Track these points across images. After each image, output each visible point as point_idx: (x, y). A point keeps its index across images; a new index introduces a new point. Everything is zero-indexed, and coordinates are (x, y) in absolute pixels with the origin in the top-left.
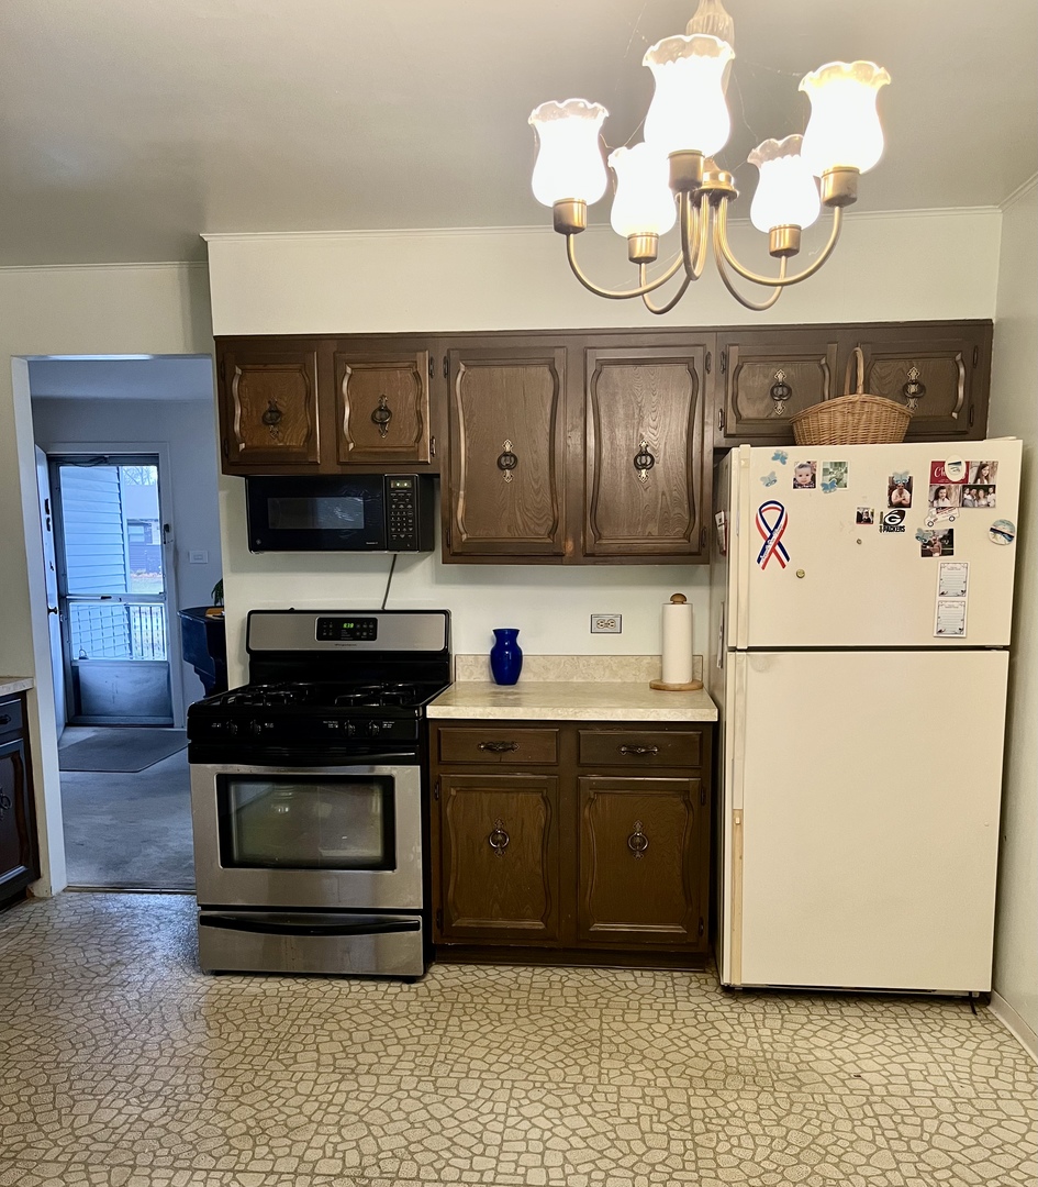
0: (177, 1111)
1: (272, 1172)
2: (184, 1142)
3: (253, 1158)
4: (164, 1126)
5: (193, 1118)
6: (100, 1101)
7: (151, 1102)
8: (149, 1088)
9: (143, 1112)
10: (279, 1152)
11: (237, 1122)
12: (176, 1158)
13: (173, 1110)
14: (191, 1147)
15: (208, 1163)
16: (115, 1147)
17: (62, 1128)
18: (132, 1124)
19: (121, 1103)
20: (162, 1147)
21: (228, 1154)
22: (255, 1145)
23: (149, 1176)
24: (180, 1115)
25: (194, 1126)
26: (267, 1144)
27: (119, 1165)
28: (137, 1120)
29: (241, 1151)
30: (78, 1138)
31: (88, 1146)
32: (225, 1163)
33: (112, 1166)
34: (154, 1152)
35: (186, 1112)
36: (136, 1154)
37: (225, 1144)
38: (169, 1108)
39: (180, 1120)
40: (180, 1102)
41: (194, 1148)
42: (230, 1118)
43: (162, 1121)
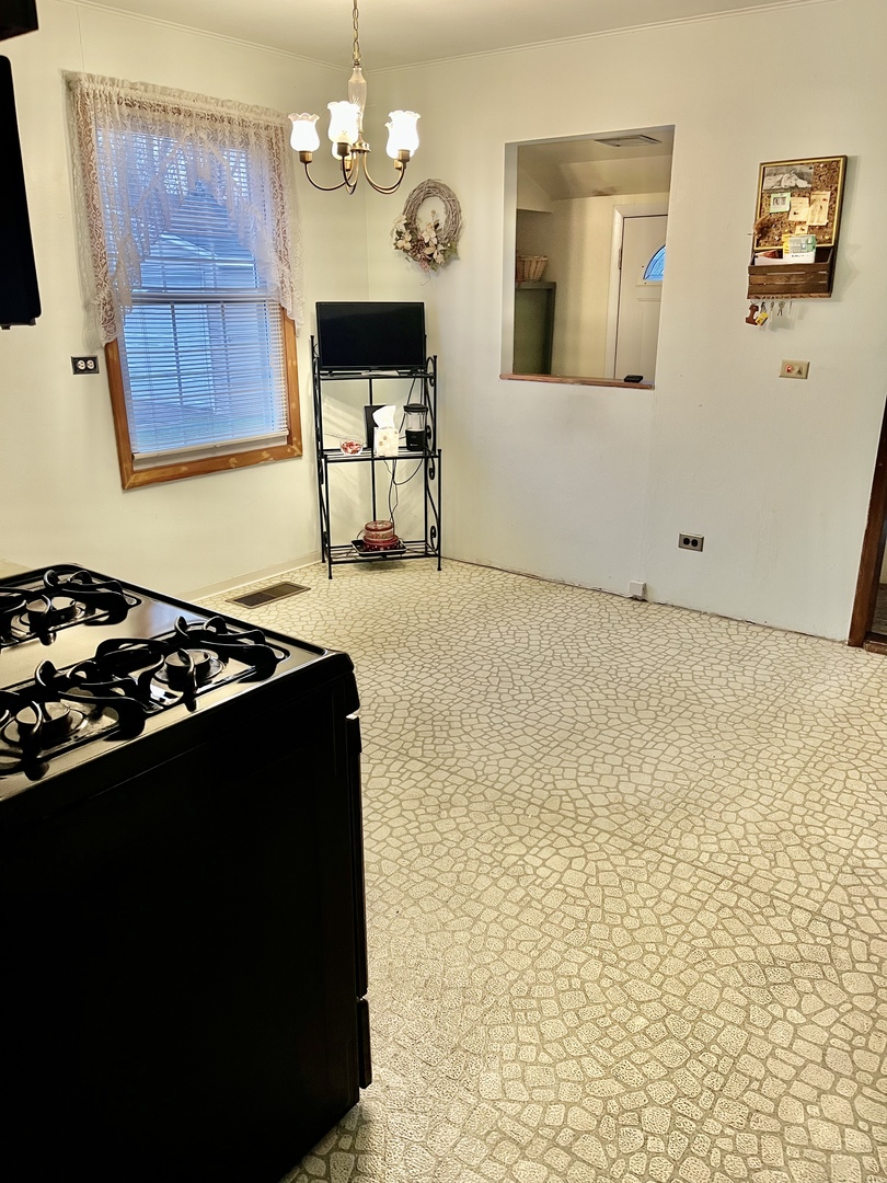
0: (496, 845)
1: (452, 773)
2: (500, 815)
3: (459, 786)
4: (511, 834)
5: (486, 834)
6: (560, 882)
7: (515, 864)
8: (512, 883)
9: (524, 855)
10: (439, 785)
11: (454, 819)
12: (510, 803)
13: (499, 849)
14: (497, 809)
15: (490, 793)
16: (553, 827)
17: (596, 861)
18: (536, 846)
19: (542, 872)
20: (518, 816)
21: (474, 795)
22: (452, 795)
23: (533, 796)
24: (495, 841)
25: (487, 826)
26: (444, 793)
27: (552, 812)
28: (531, 848)
29: (464, 794)
30: (582, 846)
31: (574, 836)
32: (477, 789)
33: (557, 812)
34: (524, 814)
35: (488, 843)
36: (538, 817)
37: (471, 803)
38: (501, 852)
39: (496, 836)
40: (490, 855)
41: (495, 807)
42: (458, 824)
43: (512, 839)
